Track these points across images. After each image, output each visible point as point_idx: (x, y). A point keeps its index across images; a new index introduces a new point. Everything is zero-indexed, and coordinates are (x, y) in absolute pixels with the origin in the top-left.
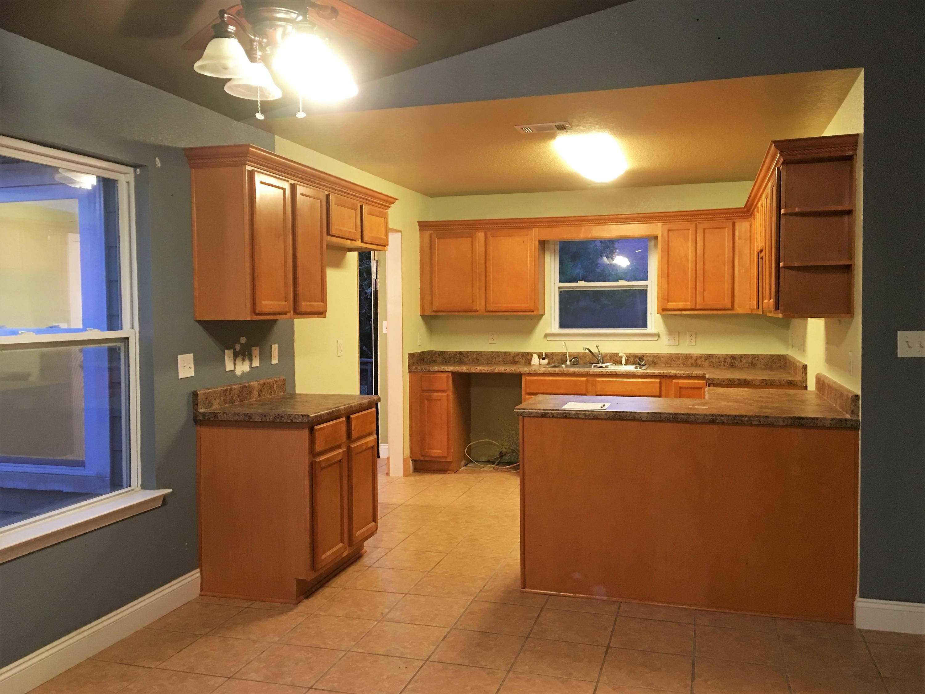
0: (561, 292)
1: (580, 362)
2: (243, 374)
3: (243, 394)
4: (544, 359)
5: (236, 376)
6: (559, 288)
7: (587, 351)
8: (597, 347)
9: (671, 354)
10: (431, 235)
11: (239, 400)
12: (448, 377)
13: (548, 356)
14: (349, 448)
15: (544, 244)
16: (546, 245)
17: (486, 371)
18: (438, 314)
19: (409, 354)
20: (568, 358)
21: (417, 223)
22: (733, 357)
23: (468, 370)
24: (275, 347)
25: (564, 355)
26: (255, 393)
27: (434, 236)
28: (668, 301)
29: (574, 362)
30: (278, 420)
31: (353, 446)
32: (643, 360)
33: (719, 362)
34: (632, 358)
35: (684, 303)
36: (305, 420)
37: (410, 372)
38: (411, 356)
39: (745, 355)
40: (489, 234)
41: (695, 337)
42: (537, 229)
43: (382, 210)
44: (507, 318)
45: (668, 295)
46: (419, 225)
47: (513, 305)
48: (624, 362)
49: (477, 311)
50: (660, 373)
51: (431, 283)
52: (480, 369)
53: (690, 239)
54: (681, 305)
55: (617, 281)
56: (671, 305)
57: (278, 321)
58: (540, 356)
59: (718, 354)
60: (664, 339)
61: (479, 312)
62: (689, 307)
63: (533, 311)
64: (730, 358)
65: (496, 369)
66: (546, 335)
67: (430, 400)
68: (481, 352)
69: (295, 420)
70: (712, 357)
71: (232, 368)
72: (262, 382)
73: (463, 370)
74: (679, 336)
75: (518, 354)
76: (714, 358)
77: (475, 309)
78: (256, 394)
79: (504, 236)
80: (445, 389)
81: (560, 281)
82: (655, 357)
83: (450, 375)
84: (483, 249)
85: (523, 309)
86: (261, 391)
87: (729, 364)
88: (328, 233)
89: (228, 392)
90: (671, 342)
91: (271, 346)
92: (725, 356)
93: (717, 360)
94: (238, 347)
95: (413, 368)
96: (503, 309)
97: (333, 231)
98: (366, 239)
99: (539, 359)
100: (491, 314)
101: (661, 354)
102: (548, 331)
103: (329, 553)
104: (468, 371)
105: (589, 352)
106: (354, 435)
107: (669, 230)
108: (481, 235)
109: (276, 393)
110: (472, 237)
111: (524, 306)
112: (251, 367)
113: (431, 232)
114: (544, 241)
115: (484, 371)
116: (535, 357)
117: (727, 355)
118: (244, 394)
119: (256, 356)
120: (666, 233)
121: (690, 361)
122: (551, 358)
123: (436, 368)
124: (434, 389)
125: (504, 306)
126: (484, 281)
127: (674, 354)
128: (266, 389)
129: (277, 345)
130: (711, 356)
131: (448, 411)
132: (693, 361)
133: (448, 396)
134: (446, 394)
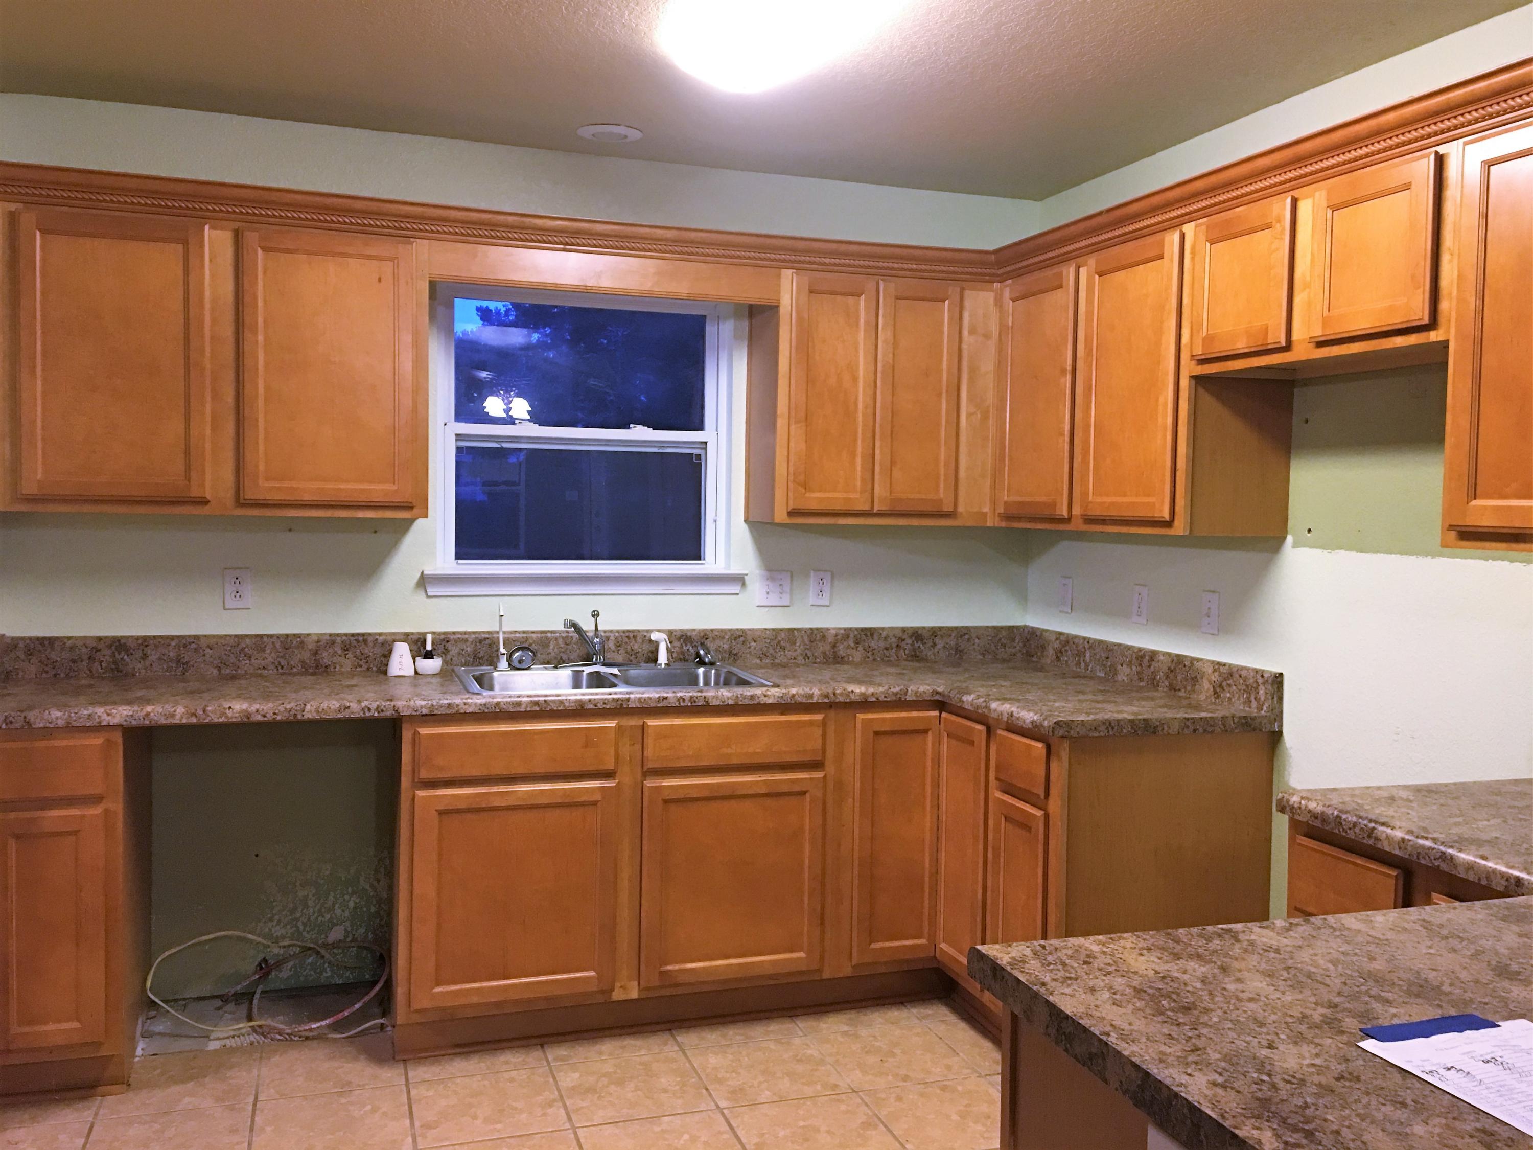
0: (459, 450)
4: (429, 655)
6: (459, 437)
7: (570, 628)
8: (595, 614)
9: (775, 630)
10: (13, 218)
12: (109, 742)
13: (442, 645)
17: (270, 716)
18: (40, 508)
20: (501, 649)
22: (917, 635)
23: (194, 715)
25: (491, 638)
28: (806, 489)
29: (521, 660)
33: (887, 649)
39: (943, 627)
40: (251, 238)
41: (829, 584)
44: (290, 526)
45: (806, 473)
47: (342, 486)
48: (663, 656)
49: (204, 502)
50: (826, 696)
52: (242, 711)
53: (861, 322)
55: (626, 426)
56: (813, 500)
58: (415, 651)
59: (883, 629)
60: (757, 589)
61: (207, 507)
62: (856, 507)
64: (911, 637)
65: (308, 707)
66: (424, 581)
67: (33, 835)
68: (197, 637)
70: (872, 635)
73: (173, 715)
74: (792, 580)
75: (332, 640)
76: (876, 637)
77: (195, 492)
79: (308, 253)
80: (95, 790)
81: (458, 417)
83: (118, 738)
84: (229, 287)
87: (907, 652)
90: (774, 600)
92: (899, 633)
93: (882, 644)
99: (415, 657)
100: (255, 512)
102: (428, 568)
104: (194, 720)
108: (217, 239)
110: (185, 243)
111: (379, 490)
113: (13, 207)
116: (400, 650)
117: (904, 630)
121: (818, 649)
122: (447, 652)
125: (308, 490)
126: (230, 399)
127: (781, 630)
130: (869, 632)
131: (108, 871)
132: (827, 648)
133: (106, 811)
134: (97, 810)
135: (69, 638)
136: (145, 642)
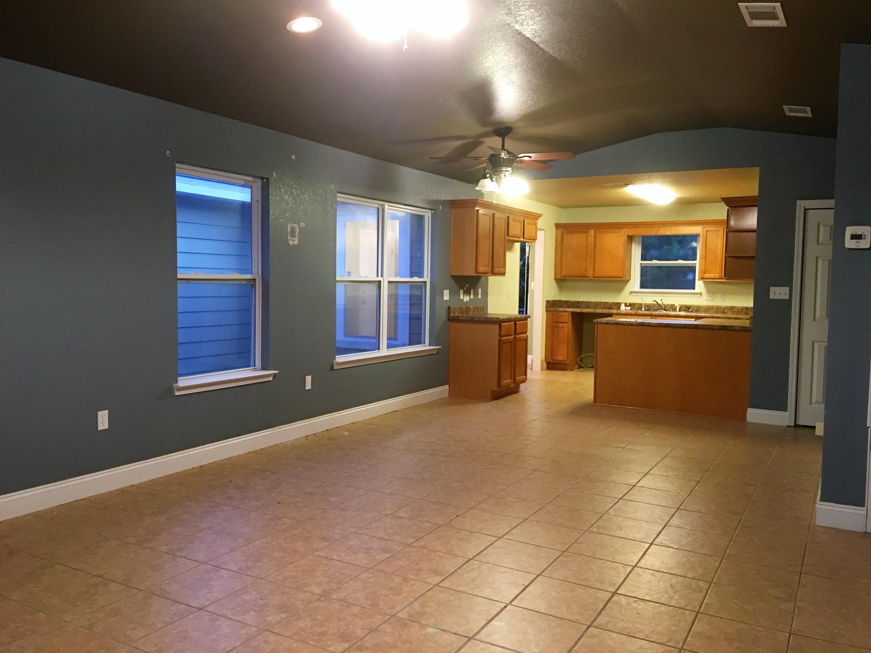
0: (642, 266)
1: (651, 309)
2: (467, 301)
3: (466, 310)
4: (628, 306)
5: (464, 302)
6: (641, 264)
7: (655, 303)
8: (661, 300)
9: (708, 305)
10: (562, 232)
11: (465, 313)
12: (569, 314)
13: (630, 305)
14: (515, 338)
16: (633, 238)
18: (564, 278)
19: (547, 301)
20: (643, 306)
21: (554, 225)
24: (480, 290)
25: (641, 305)
26: (472, 311)
27: (564, 232)
28: (705, 273)
29: (647, 309)
30: (486, 320)
31: (517, 336)
32: (690, 308)
34: (684, 308)
35: (715, 275)
36: (498, 320)
37: (547, 311)
38: (548, 302)
40: (597, 231)
41: (724, 295)
42: (626, 229)
43: (534, 221)
45: (705, 270)
46: (555, 226)
47: (610, 274)
48: (678, 310)
49: (588, 277)
50: (696, 315)
51: (561, 260)
52: (587, 311)
53: (720, 236)
54: (712, 275)
56: (707, 275)
57: (482, 277)
58: (626, 305)
59: (737, 307)
60: (705, 296)
62: (717, 277)
63: (622, 278)
64: (745, 309)
66: (631, 293)
67: (558, 327)
68: (591, 302)
69: (493, 320)
70: (734, 308)
71: (463, 298)
72: (474, 306)
73: (578, 311)
74: (714, 295)
75: (613, 303)
77: (587, 275)
79: (606, 233)
80: (567, 321)
82: (698, 307)
83: (570, 313)
84: (593, 240)
85: (616, 276)
87: (743, 312)
88: (508, 235)
89: (461, 309)
90: (709, 298)
91: (478, 289)
92: (742, 308)
93: (737, 310)
94: (465, 288)
95: (549, 309)
96: (604, 276)
97: (510, 234)
98: (525, 237)
99: (625, 307)
100: (596, 279)
101: (702, 305)
102: (632, 290)
103: (506, 382)
104: (581, 312)
105: (656, 303)
106: (518, 332)
107: (707, 231)
108: (592, 232)
109: (480, 312)
110: (587, 233)
111: (616, 275)
112: (470, 298)
113: (563, 230)
114: (632, 236)
115: (590, 312)
116: (623, 305)
119: (472, 294)
120: (705, 233)
121: (720, 310)
122: (633, 306)
123: (562, 309)
124: (561, 321)
126: (593, 259)
127: (710, 305)
128: (475, 310)
131: (568, 334)
132: (722, 310)
133: (568, 325)
134: (567, 324)
135: (571, 301)
136: (582, 302)
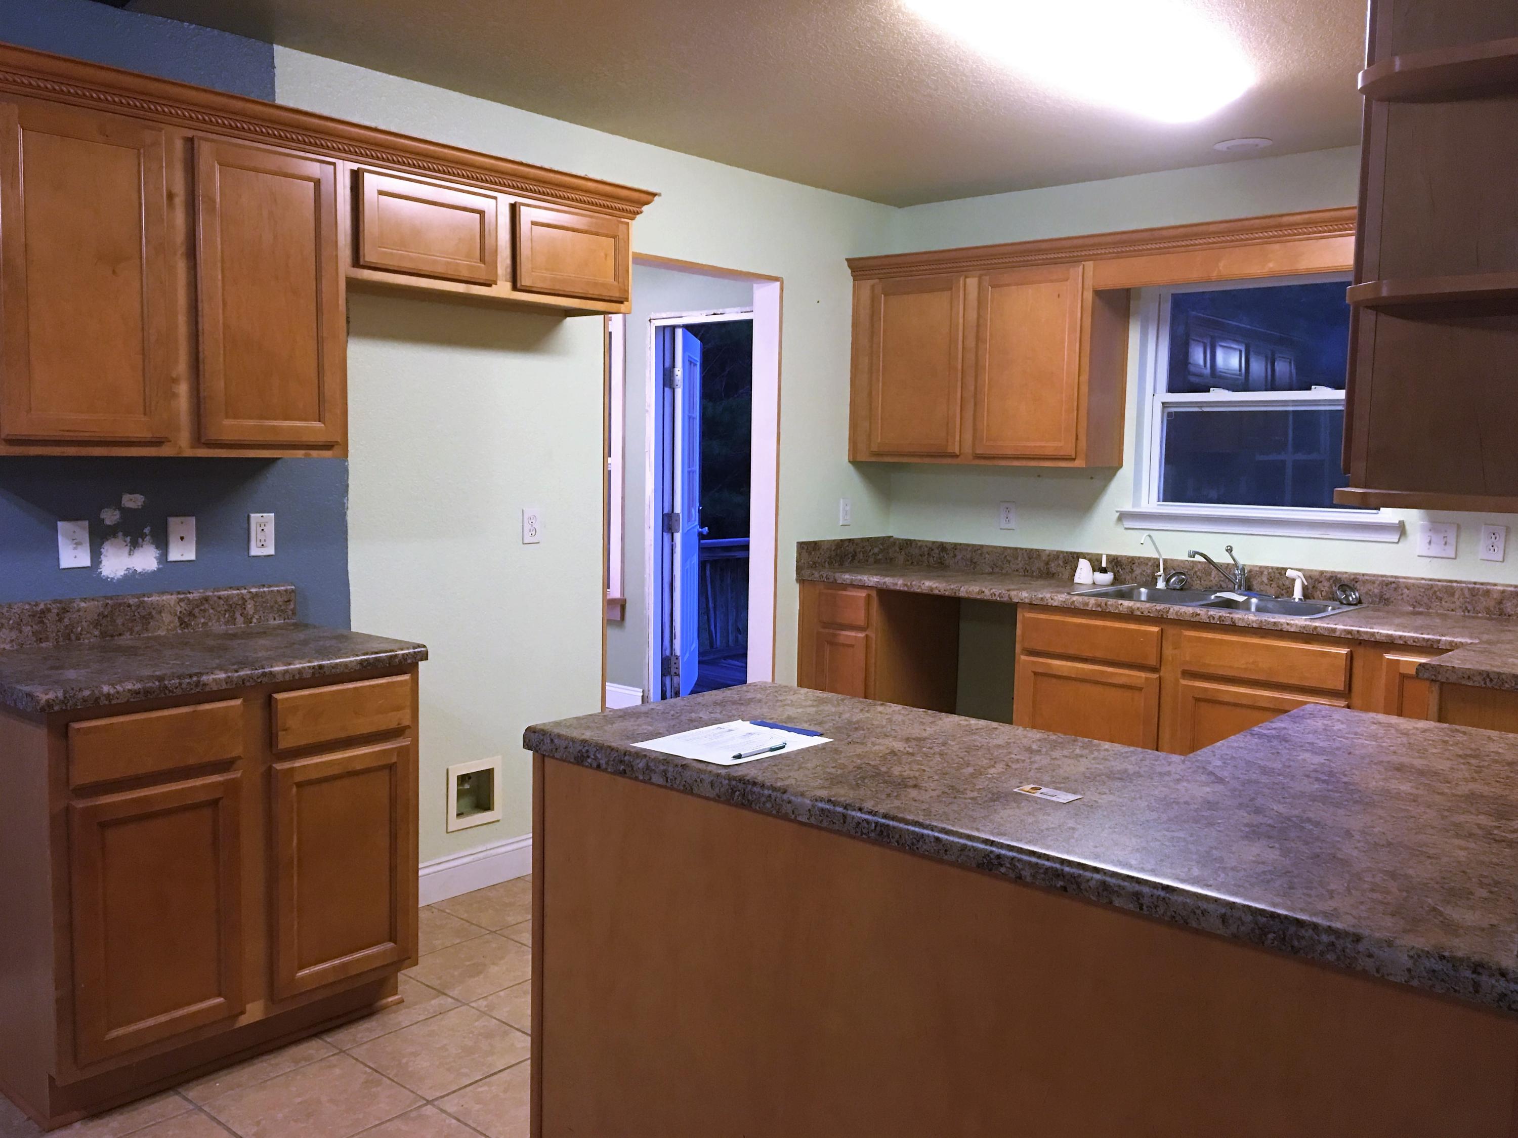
0: (1169, 414)
2: (132, 577)
3: (113, 621)
4: (1104, 571)
5: (99, 580)
6: (1165, 405)
7: (1201, 559)
8: (1230, 550)
9: (1431, 580)
10: (873, 287)
11: (97, 633)
12: (871, 598)
14: (269, 772)
15: (1128, 299)
16: (1126, 303)
19: (801, 542)
20: (1161, 572)
21: (846, 263)
23: (907, 585)
24: (263, 519)
26: (167, 619)
27: (880, 288)
37: (801, 580)
38: (807, 549)
40: (987, 280)
42: (1090, 265)
43: (605, 218)
44: (1039, 473)
48: (1298, 592)
50: (1350, 632)
51: (872, 390)
55: (1308, 388)
57: (279, 462)
60: (1418, 539)
61: (959, 459)
63: (1086, 459)
66: (1123, 516)
67: (833, 643)
71: (85, 563)
72: (195, 595)
74: (1458, 534)
78: (171, 622)
79: (1017, 284)
80: (865, 622)
81: (1171, 389)
82: (1388, 584)
83: (874, 594)
85: (1050, 451)
86: (191, 614)
88: (357, 261)
89: (52, 616)
90: (1436, 551)
91: (249, 517)
94: (111, 516)
95: (806, 574)
96: (1010, 452)
97: (370, 254)
99: (1094, 571)
100: (984, 462)
101: (1404, 578)
102: (1128, 507)
105: (1204, 560)
106: (285, 742)
108: (971, 283)
109: (254, 620)
112: (163, 558)
114: (1128, 291)
116: (1084, 566)
118: (119, 621)
119: (182, 538)
122: (1123, 569)
123: (847, 577)
124: (842, 621)
125: (1011, 447)
126: (971, 388)
127: (1439, 581)
128: (211, 611)
129: (272, 515)
131: (867, 672)
133: (867, 636)
135: (919, 541)
